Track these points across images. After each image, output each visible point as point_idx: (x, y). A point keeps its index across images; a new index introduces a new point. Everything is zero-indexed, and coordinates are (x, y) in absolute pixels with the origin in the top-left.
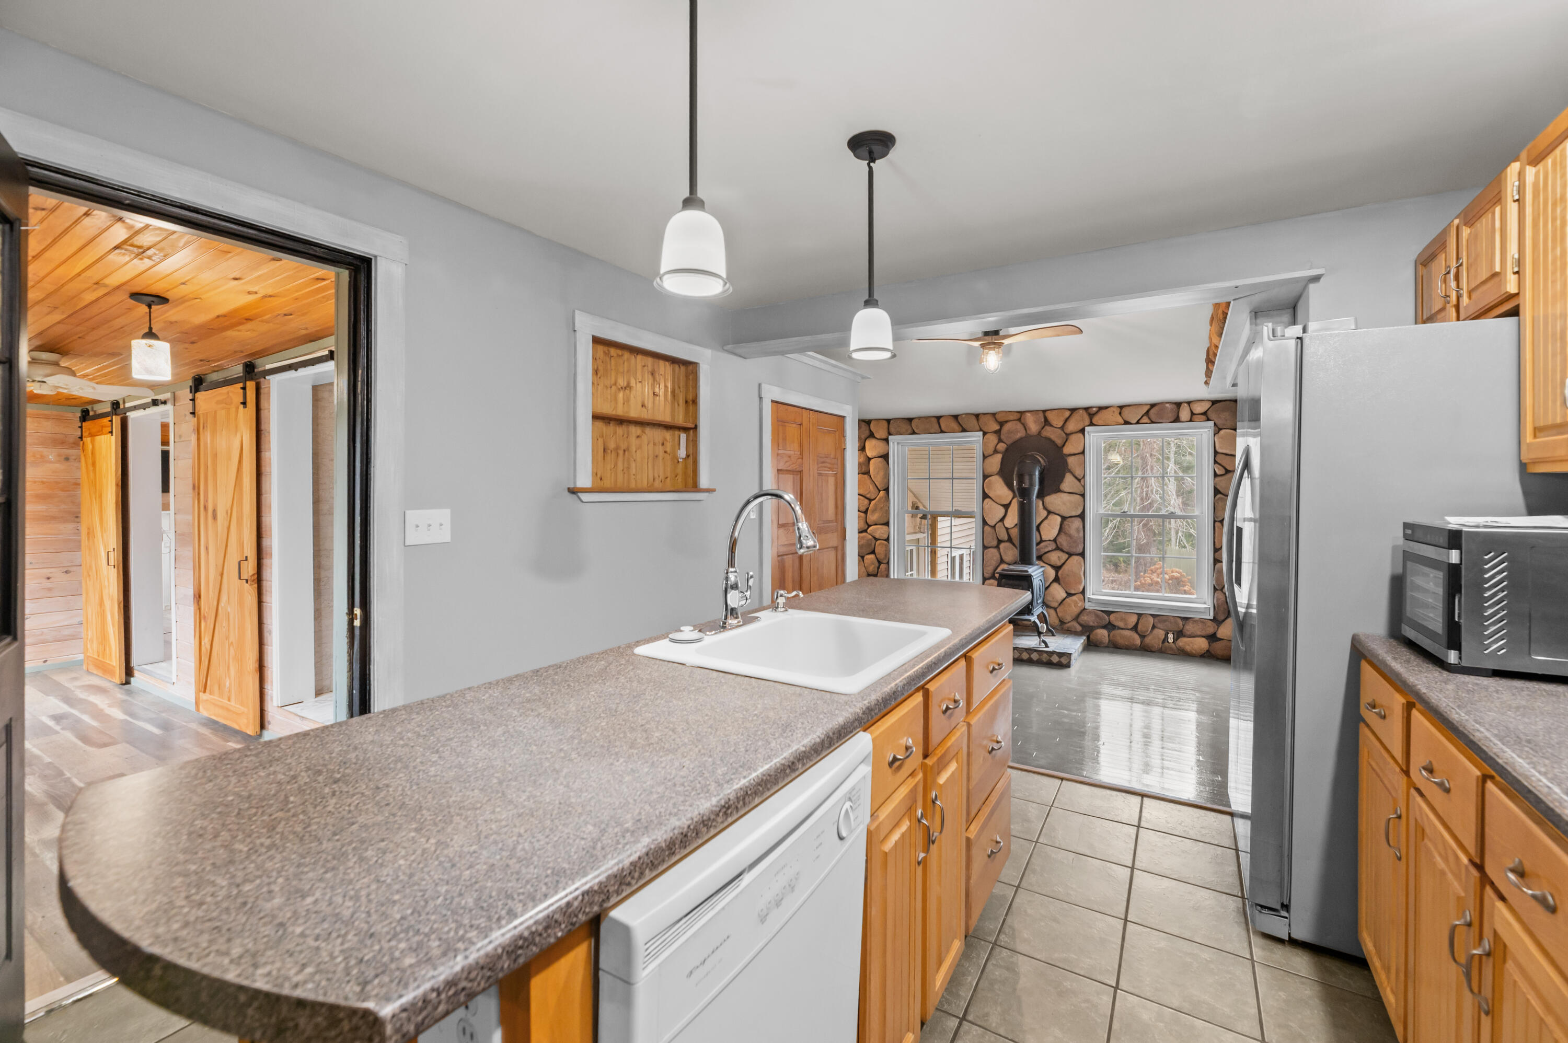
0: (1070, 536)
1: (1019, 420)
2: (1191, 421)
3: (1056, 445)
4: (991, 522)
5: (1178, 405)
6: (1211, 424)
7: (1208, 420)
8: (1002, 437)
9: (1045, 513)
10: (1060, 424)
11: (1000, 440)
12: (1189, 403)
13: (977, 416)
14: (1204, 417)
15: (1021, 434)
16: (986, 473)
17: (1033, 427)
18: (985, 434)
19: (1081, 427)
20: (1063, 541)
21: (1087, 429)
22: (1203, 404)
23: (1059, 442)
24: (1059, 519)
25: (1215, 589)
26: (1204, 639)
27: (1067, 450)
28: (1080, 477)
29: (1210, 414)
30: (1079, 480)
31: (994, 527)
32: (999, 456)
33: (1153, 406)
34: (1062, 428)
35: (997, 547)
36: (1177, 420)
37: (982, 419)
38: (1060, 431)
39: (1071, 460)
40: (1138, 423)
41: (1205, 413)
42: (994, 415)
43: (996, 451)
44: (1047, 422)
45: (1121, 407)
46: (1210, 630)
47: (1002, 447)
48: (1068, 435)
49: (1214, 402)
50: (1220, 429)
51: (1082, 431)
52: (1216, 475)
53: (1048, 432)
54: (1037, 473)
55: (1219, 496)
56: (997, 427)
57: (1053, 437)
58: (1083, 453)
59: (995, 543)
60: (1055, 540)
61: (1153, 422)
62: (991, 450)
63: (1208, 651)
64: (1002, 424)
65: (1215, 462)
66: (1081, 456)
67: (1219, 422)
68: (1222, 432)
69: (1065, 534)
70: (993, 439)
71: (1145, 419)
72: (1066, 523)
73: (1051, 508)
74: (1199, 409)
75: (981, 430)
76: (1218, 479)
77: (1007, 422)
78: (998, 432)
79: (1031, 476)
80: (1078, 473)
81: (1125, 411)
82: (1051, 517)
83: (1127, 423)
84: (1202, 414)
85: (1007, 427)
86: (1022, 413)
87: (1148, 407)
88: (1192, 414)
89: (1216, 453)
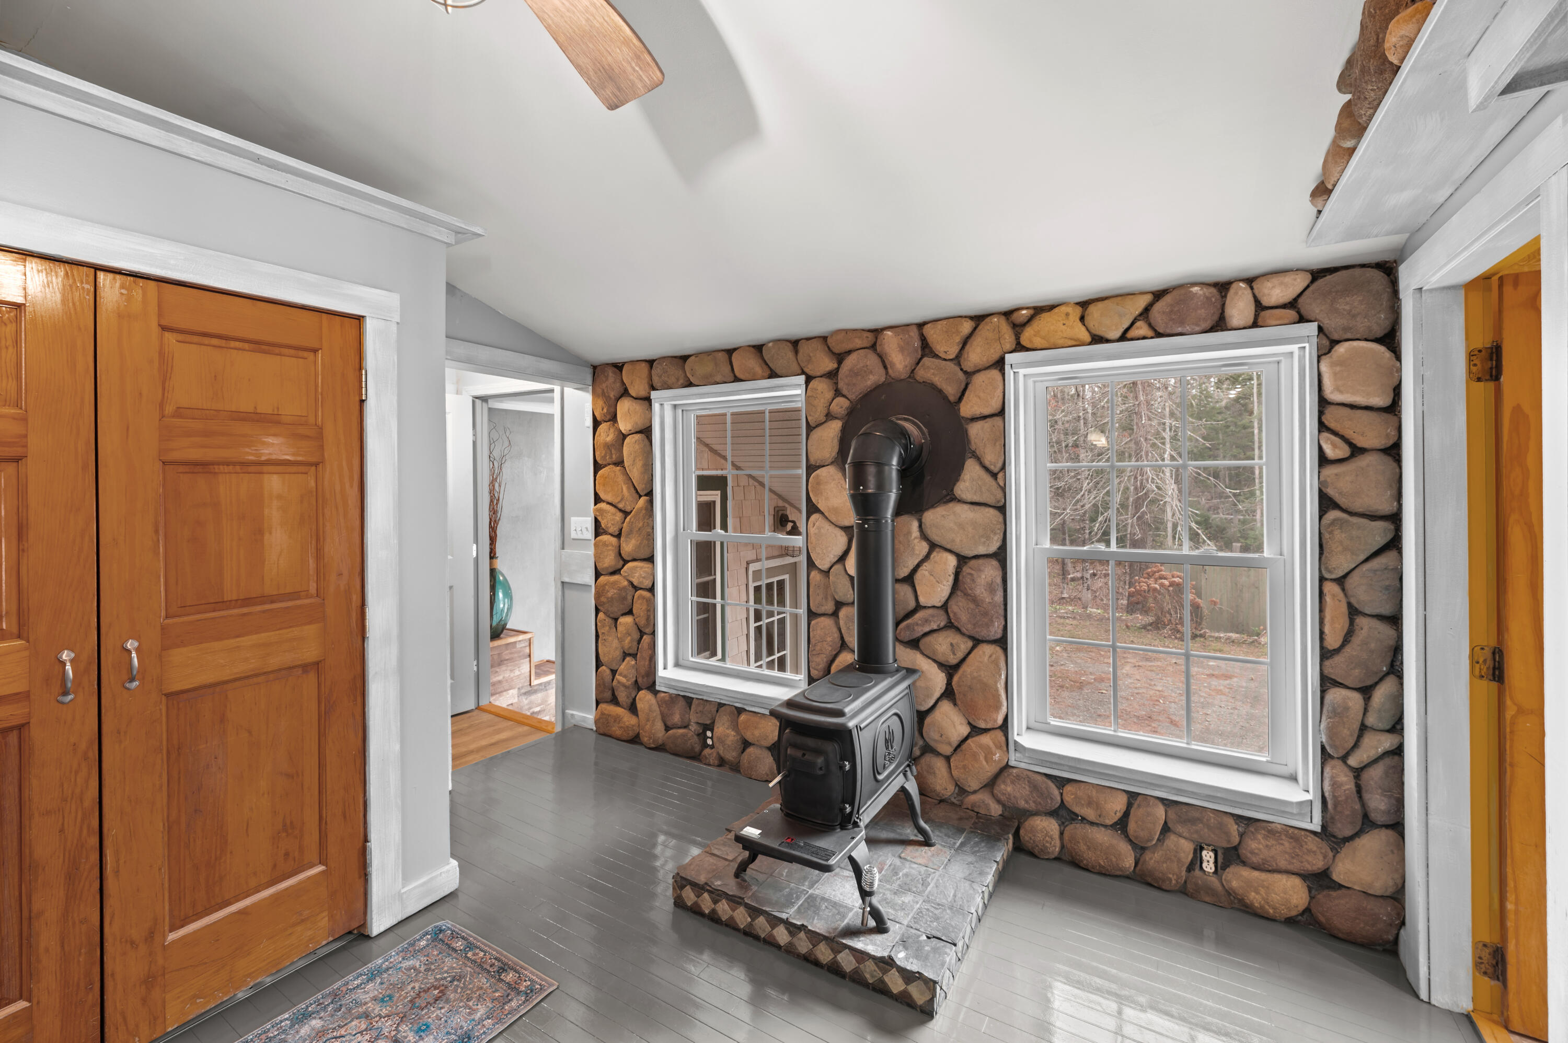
0: (975, 600)
1: (873, 347)
2: (1255, 325)
3: (945, 398)
4: (823, 564)
5: (1223, 287)
6: (1311, 329)
7: (1302, 319)
8: (841, 385)
9: (923, 547)
10: (953, 351)
11: (838, 393)
12: (1250, 281)
13: (795, 344)
14: (1291, 314)
15: (876, 377)
16: (812, 461)
17: (900, 362)
18: (809, 379)
19: (996, 357)
20: (960, 609)
21: (1009, 358)
22: (1288, 279)
23: (951, 391)
24: (952, 561)
25: (1325, 755)
26: (1297, 881)
27: (968, 408)
28: (996, 470)
29: (1309, 305)
30: (994, 475)
31: (827, 573)
32: (835, 427)
33: (1159, 295)
34: (957, 360)
35: (835, 614)
36: (1220, 324)
37: (803, 348)
38: (952, 366)
39: (976, 431)
40: (1123, 338)
41: (1292, 304)
42: (824, 339)
43: (829, 416)
44: (926, 349)
45: (1084, 305)
46: (1316, 863)
47: (840, 405)
48: (969, 374)
49: (1317, 274)
50: (1334, 342)
51: (1000, 364)
52: (1323, 460)
53: (930, 371)
54: (895, 461)
55: (1333, 514)
56: (830, 365)
57: (938, 380)
58: (1001, 413)
59: (829, 607)
60: (945, 607)
61: (1159, 335)
62: (819, 415)
63: (1307, 910)
64: (840, 358)
65: (1322, 427)
66: (998, 420)
67: (1334, 324)
68: (1341, 349)
69: (966, 594)
70: (822, 387)
71: (1141, 329)
72: (966, 570)
73: (936, 538)
74: (1275, 293)
75: (803, 373)
76: (1330, 471)
77: (849, 352)
78: (832, 375)
79: (881, 465)
80: (990, 458)
81: (1094, 312)
82: (937, 556)
83: (1097, 339)
84: (1284, 306)
85: (850, 362)
86: (877, 332)
87: (1148, 298)
88: (1260, 306)
89: (1323, 403)
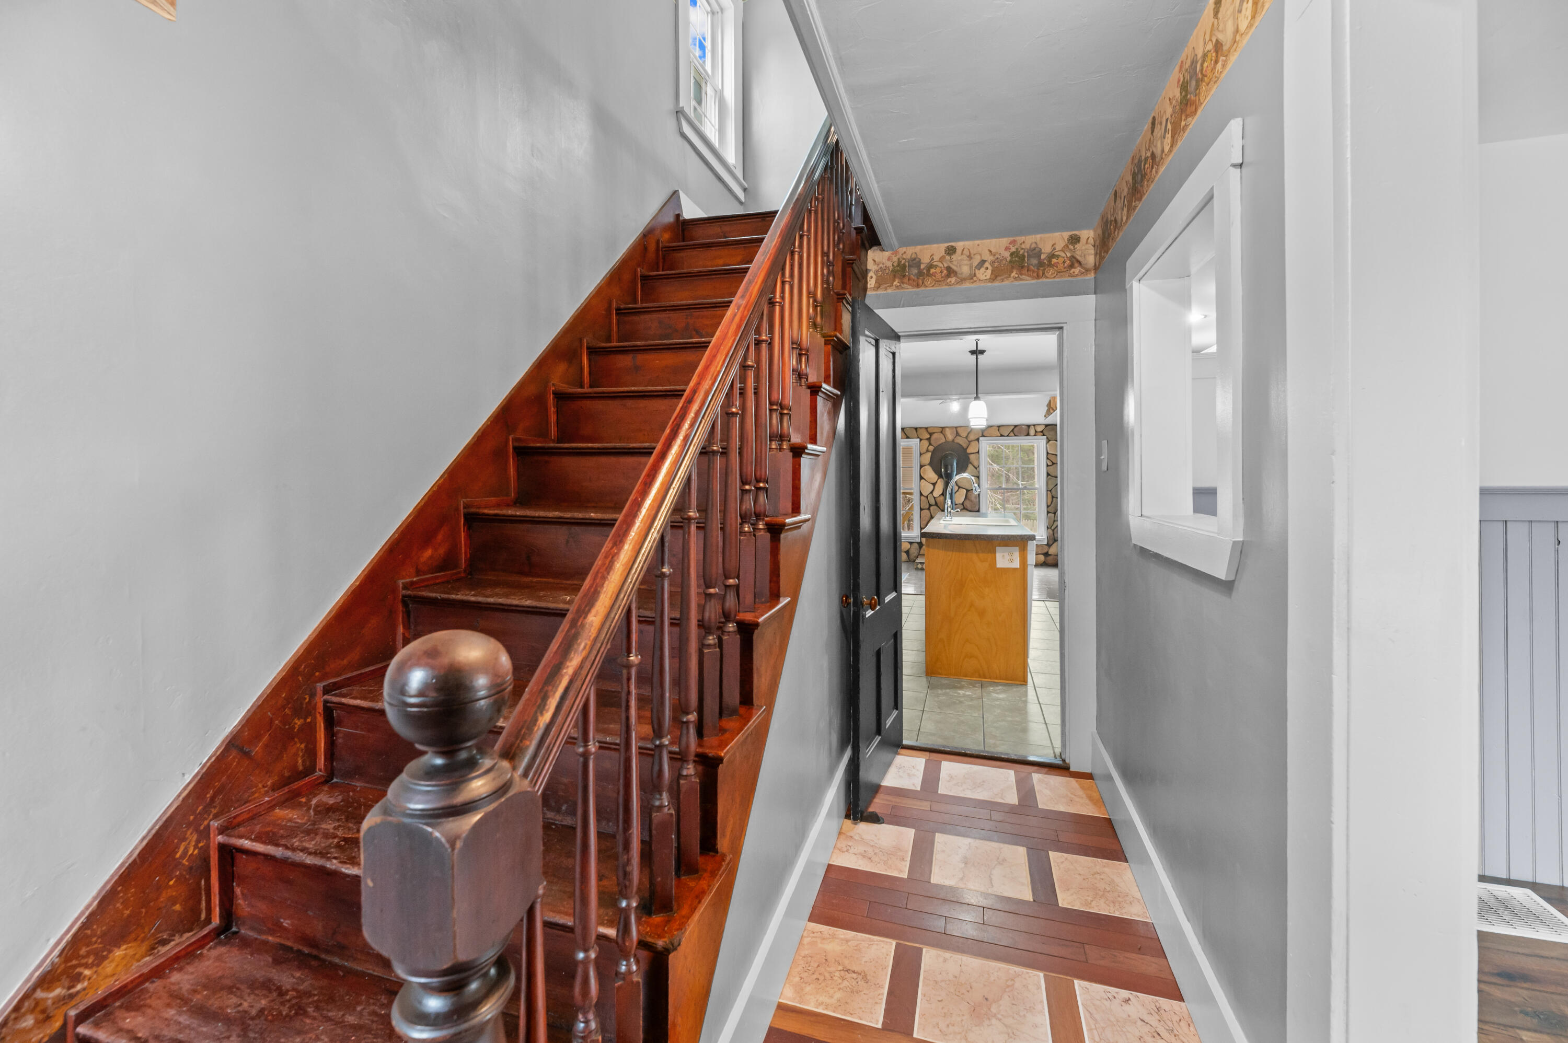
0: (971, 501)
1: (941, 432)
2: (1035, 435)
3: (963, 448)
4: (925, 494)
5: (1029, 426)
6: (1045, 437)
7: (1044, 435)
8: (931, 442)
9: (957, 488)
10: (965, 435)
11: (930, 444)
12: (1034, 425)
13: (916, 429)
14: (1041, 434)
15: (943, 440)
16: (922, 464)
17: (950, 437)
18: (921, 440)
19: (977, 437)
20: (967, 504)
21: (981, 438)
22: (1042, 426)
23: (965, 446)
24: (965, 491)
25: (1048, 528)
26: (1042, 556)
27: (969, 451)
28: (977, 467)
29: (1045, 432)
30: (976, 468)
31: (927, 497)
32: (930, 454)
33: (1016, 426)
34: (966, 437)
35: (929, 509)
36: (1028, 435)
37: (919, 431)
38: (965, 439)
39: (972, 457)
40: (1008, 436)
41: (1042, 432)
42: (926, 428)
43: (928, 451)
44: (958, 434)
45: (999, 427)
46: (1045, 551)
47: (931, 448)
48: (970, 442)
49: (1047, 426)
50: (1049, 441)
51: (978, 440)
52: (1048, 465)
53: (959, 440)
54: (955, 464)
55: (1049, 477)
56: (928, 436)
57: (961, 443)
58: (978, 452)
59: (927, 507)
60: (963, 504)
61: (1015, 436)
62: (924, 450)
63: (1044, 562)
64: (931, 434)
65: (1047, 458)
66: (977, 454)
67: (1049, 437)
68: (1051, 442)
69: (969, 500)
70: (926, 443)
71: (1012, 434)
72: (969, 493)
73: (960, 485)
74: (1039, 429)
75: (918, 438)
76: (1049, 468)
77: (934, 433)
78: (929, 439)
79: (952, 466)
80: (976, 464)
81: (1001, 429)
82: (961, 490)
83: (1002, 436)
84: (1040, 432)
85: (934, 436)
86: (943, 428)
87: (1013, 427)
88: (1036, 432)
89: (1048, 453)
